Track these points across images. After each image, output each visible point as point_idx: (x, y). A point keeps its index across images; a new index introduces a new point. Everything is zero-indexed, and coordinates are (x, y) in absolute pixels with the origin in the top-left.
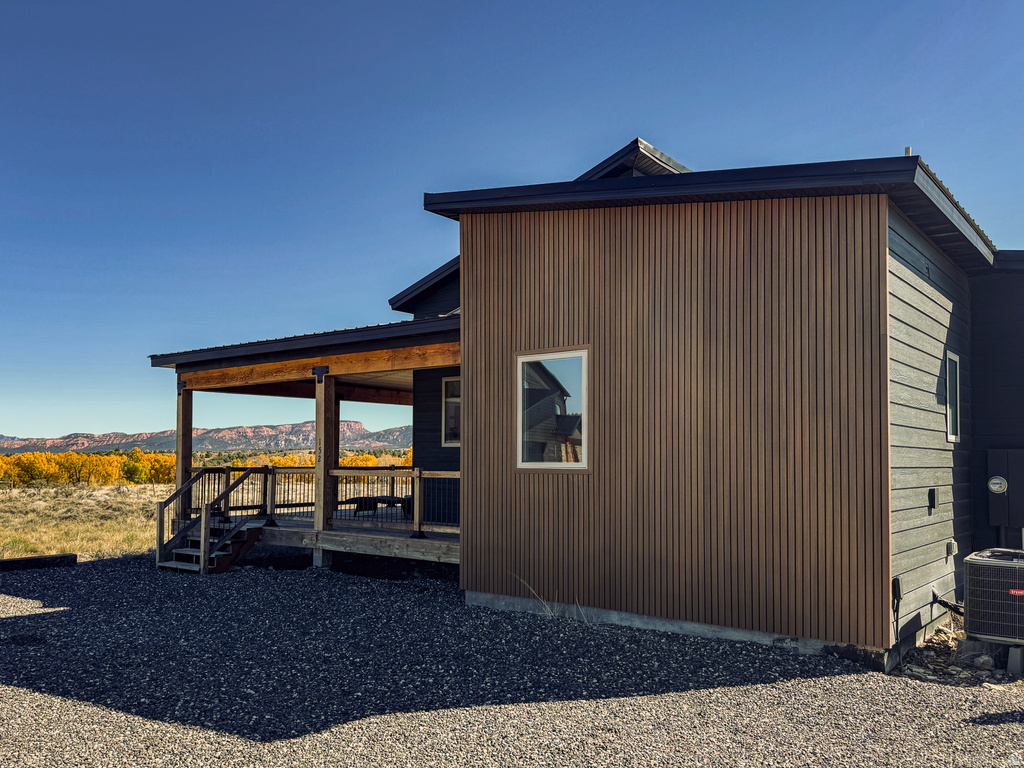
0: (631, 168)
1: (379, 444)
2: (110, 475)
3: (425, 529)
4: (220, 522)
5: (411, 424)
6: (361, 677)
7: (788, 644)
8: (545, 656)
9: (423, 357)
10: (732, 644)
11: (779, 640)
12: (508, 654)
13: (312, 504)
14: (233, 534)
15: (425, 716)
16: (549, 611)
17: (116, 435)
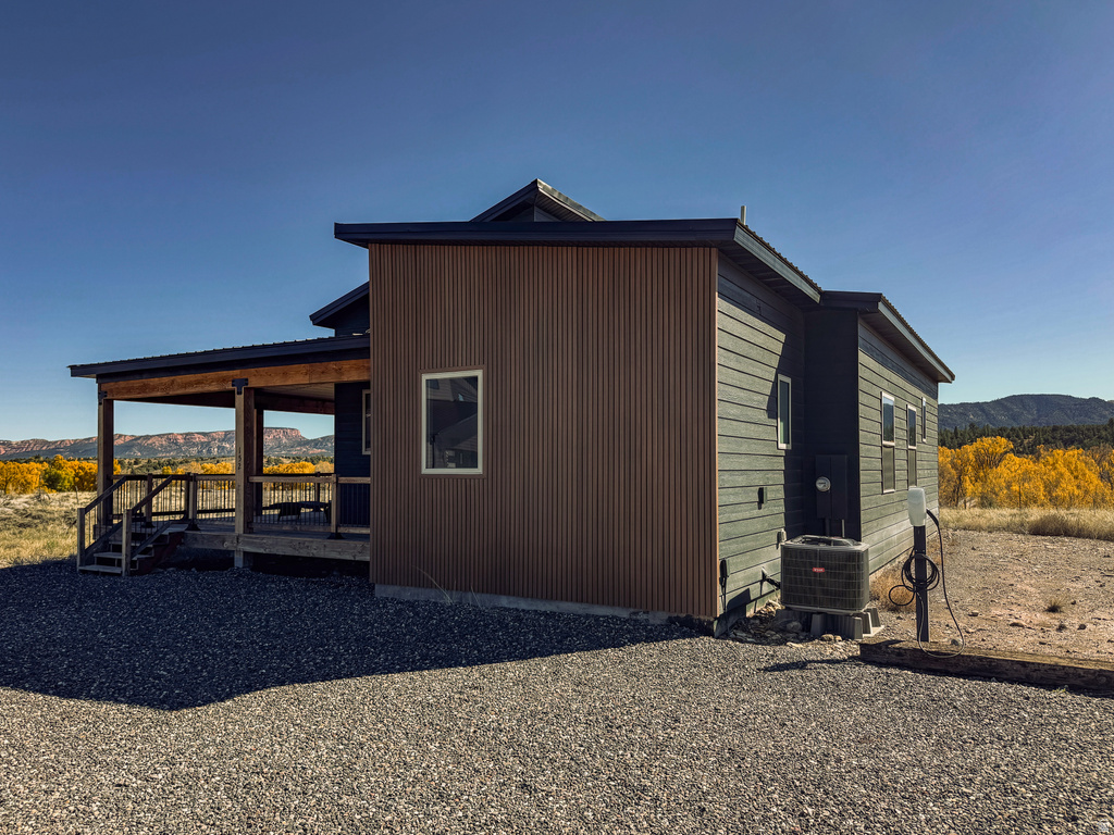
0: (532, 205)
1: (317, 451)
2: (29, 483)
3: (342, 530)
4: (142, 527)
5: (333, 433)
6: (267, 658)
7: (642, 617)
8: (438, 635)
9: (339, 371)
10: (597, 618)
11: (635, 613)
12: (405, 635)
13: (232, 510)
14: (156, 537)
15: (320, 685)
16: (448, 599)
17: (36, 442)
